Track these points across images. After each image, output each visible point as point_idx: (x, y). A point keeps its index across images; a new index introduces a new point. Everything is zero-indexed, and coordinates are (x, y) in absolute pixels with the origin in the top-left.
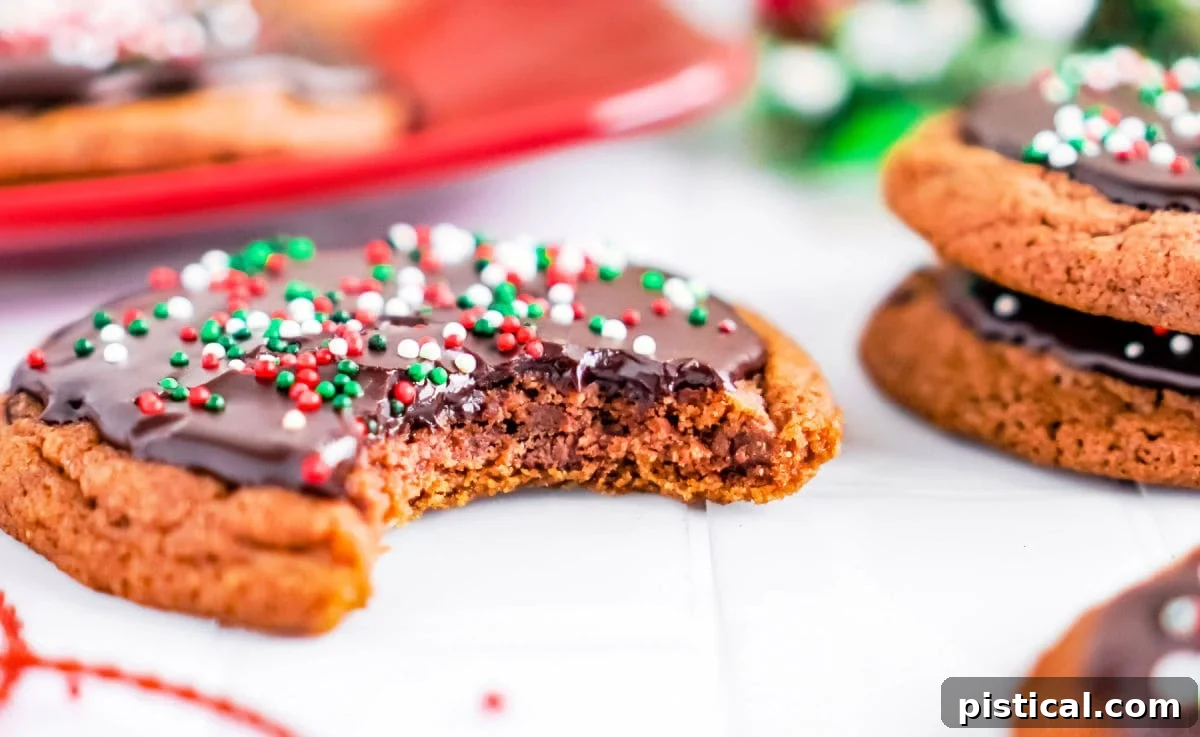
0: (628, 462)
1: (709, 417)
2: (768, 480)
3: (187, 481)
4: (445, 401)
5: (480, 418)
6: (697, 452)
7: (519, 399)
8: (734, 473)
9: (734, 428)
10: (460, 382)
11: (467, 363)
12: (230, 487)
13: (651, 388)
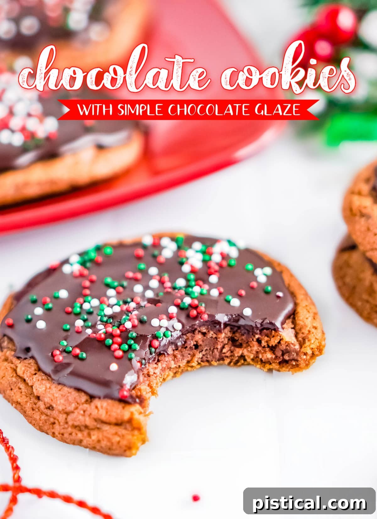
0: (242, 357)
1: (274, 342)
2: (297, 366)
3: (75, 394)
4: (170, 343)
5: (184, 346)
6: (269, 355)
7: (199, 337)
8: (284, 363)
9: (283, 347)
10: (177, 334)
11: (179, 326)
12: (92, 397)
13: (250, 330)
